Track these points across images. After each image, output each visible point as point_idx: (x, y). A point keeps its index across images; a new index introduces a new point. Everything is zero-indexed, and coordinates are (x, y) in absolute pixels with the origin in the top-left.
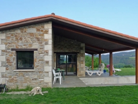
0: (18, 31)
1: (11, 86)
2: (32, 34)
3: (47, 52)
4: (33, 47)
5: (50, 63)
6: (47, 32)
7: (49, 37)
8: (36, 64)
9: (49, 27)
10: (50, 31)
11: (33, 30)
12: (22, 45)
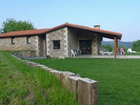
0: (54, 32)
1: (52, 56)
2: (59, 33)
3: (65, 41)
4: (60, 39)
5: (67, 46)
6: (65, 32)
7: (66, 34)
8: (61, 47)
9: (66, 29)
10: (67, 31)
11: (59, 31)
12: (55, 39)
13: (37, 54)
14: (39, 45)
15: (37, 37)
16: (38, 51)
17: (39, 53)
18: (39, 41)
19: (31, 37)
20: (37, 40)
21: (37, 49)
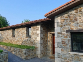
12: (77, 26)
13: (38, 52)
14: (42, 39)
15: (39, 27)
16: (39, 49)
17: (41, 51)
18: (41, 33)
19: (32, 28)
20: (39, 32)
21: (38, 45)
